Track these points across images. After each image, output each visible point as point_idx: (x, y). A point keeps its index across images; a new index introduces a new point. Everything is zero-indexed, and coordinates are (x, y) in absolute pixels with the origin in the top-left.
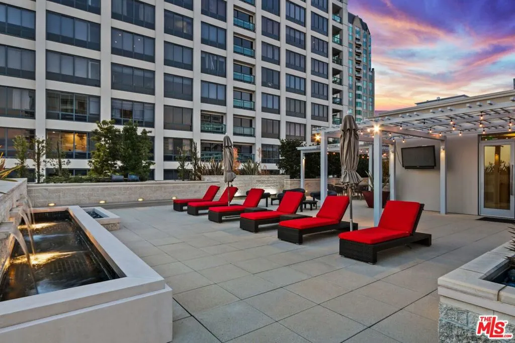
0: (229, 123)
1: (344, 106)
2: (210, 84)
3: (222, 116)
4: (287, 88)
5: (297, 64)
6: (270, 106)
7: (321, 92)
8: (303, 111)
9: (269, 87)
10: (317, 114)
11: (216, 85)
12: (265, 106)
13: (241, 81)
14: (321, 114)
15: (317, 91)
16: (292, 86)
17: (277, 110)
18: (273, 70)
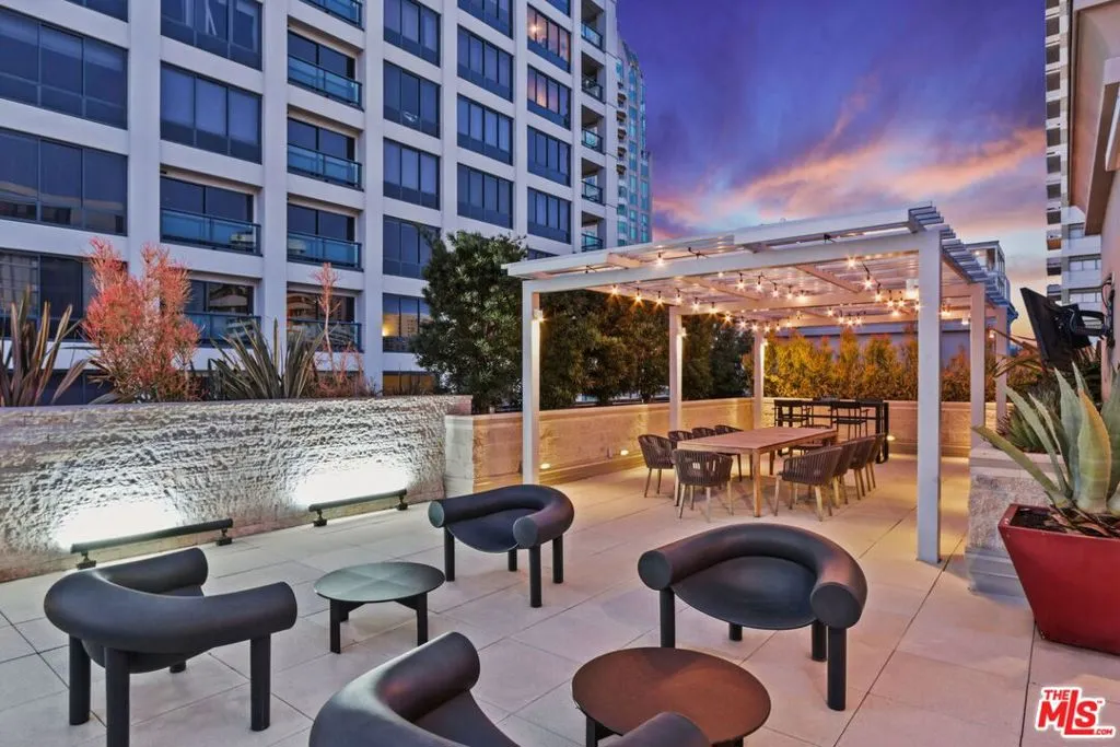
0: (273, 219)
1: (608, 207)
2: (201, 84)
3: (250, 198)
4: (460, 135)
5: (491, 73)
6: (410, 182)
7: (554, 165)
8: (504, 209)
9: (406, 124)
10: (541, 220)
11: (223, 90)
12: (395, 181)
13: (317, 90)
14: (553, 223)
15: (542, 159)
16: (476, 134)
17: (432, 195)
18: (419, 78)
